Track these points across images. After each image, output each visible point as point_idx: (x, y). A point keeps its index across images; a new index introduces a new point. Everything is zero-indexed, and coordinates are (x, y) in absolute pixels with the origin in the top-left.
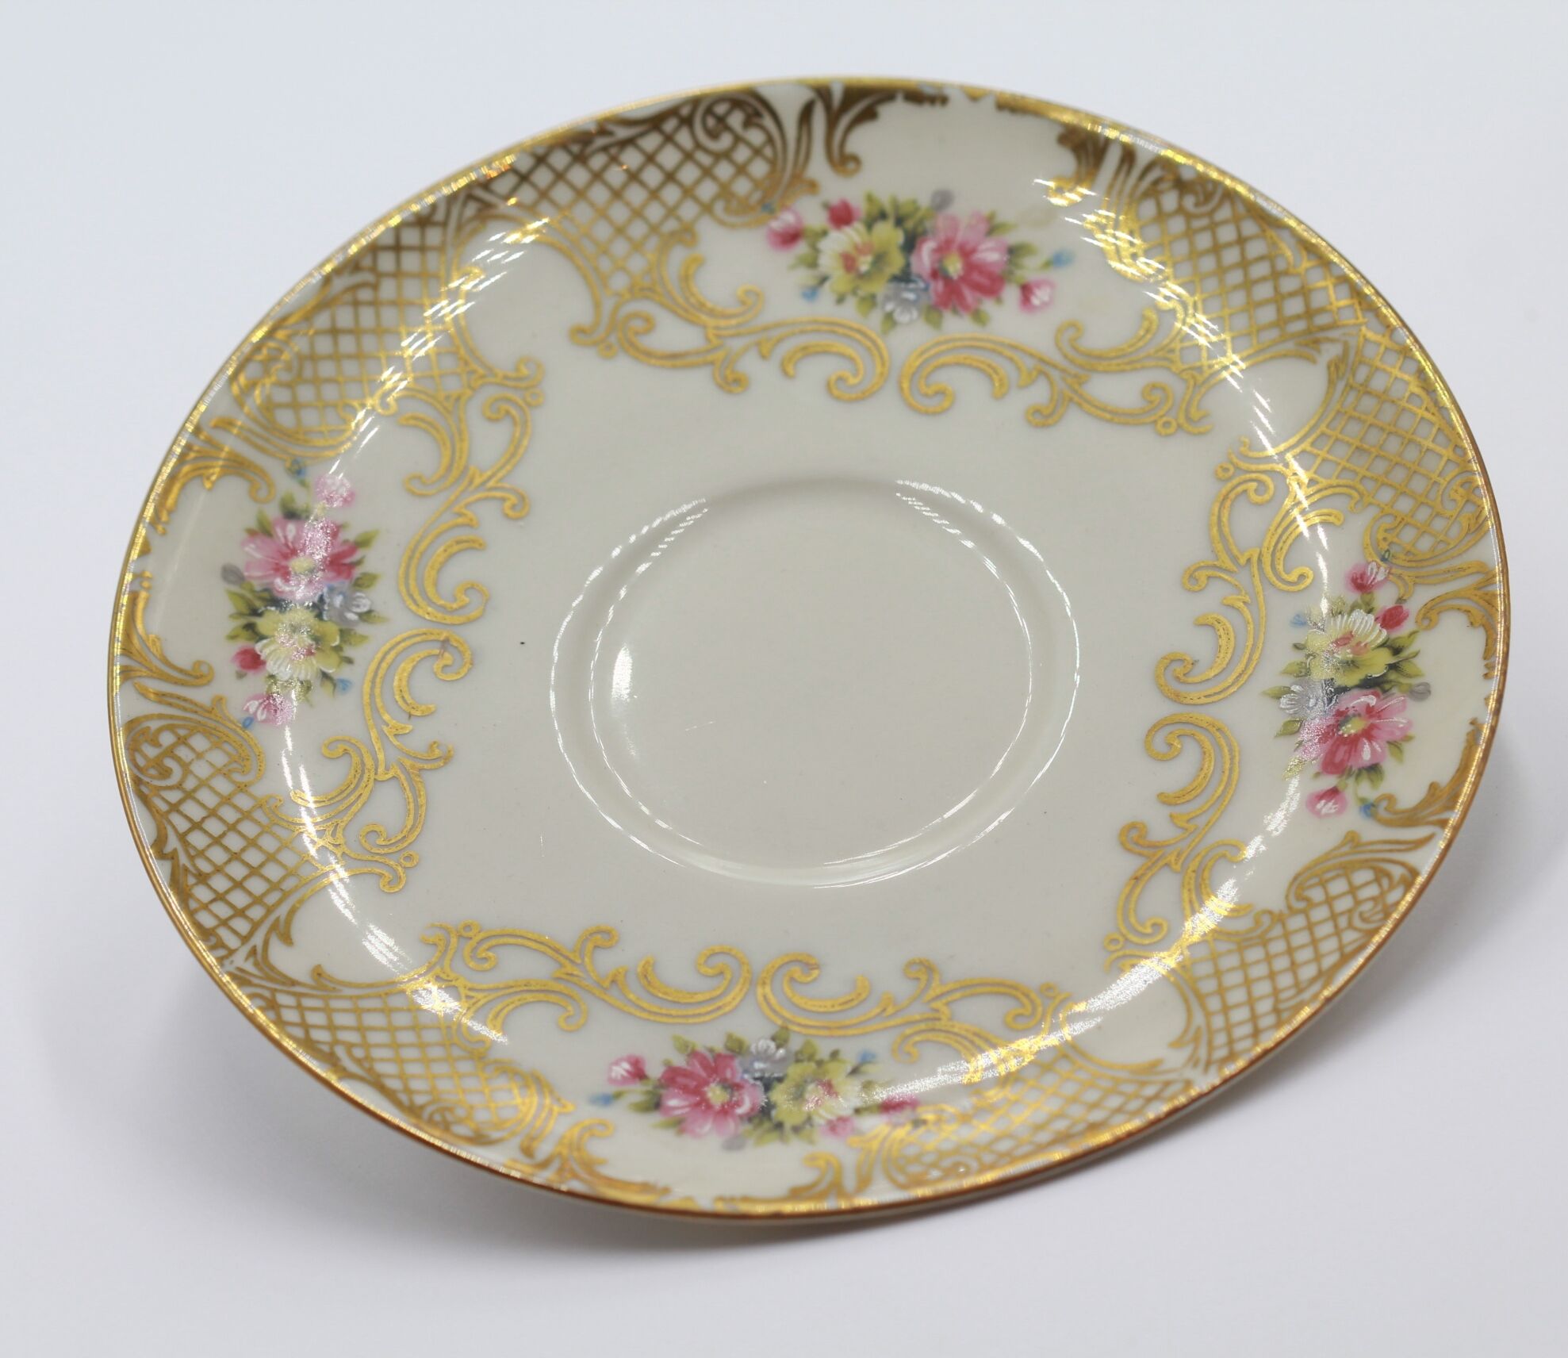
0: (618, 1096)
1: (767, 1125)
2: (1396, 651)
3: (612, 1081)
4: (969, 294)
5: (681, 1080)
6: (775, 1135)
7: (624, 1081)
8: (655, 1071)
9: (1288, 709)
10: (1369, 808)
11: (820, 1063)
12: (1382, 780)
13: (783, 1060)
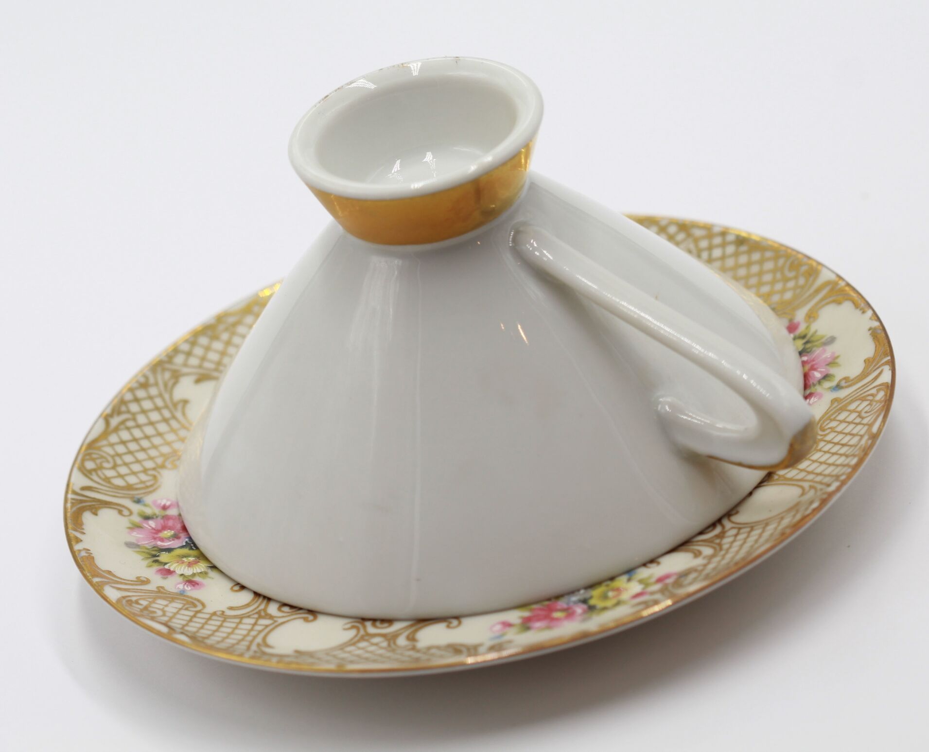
2: (804, 337)
10: (836, 388)
12: (834, 377)
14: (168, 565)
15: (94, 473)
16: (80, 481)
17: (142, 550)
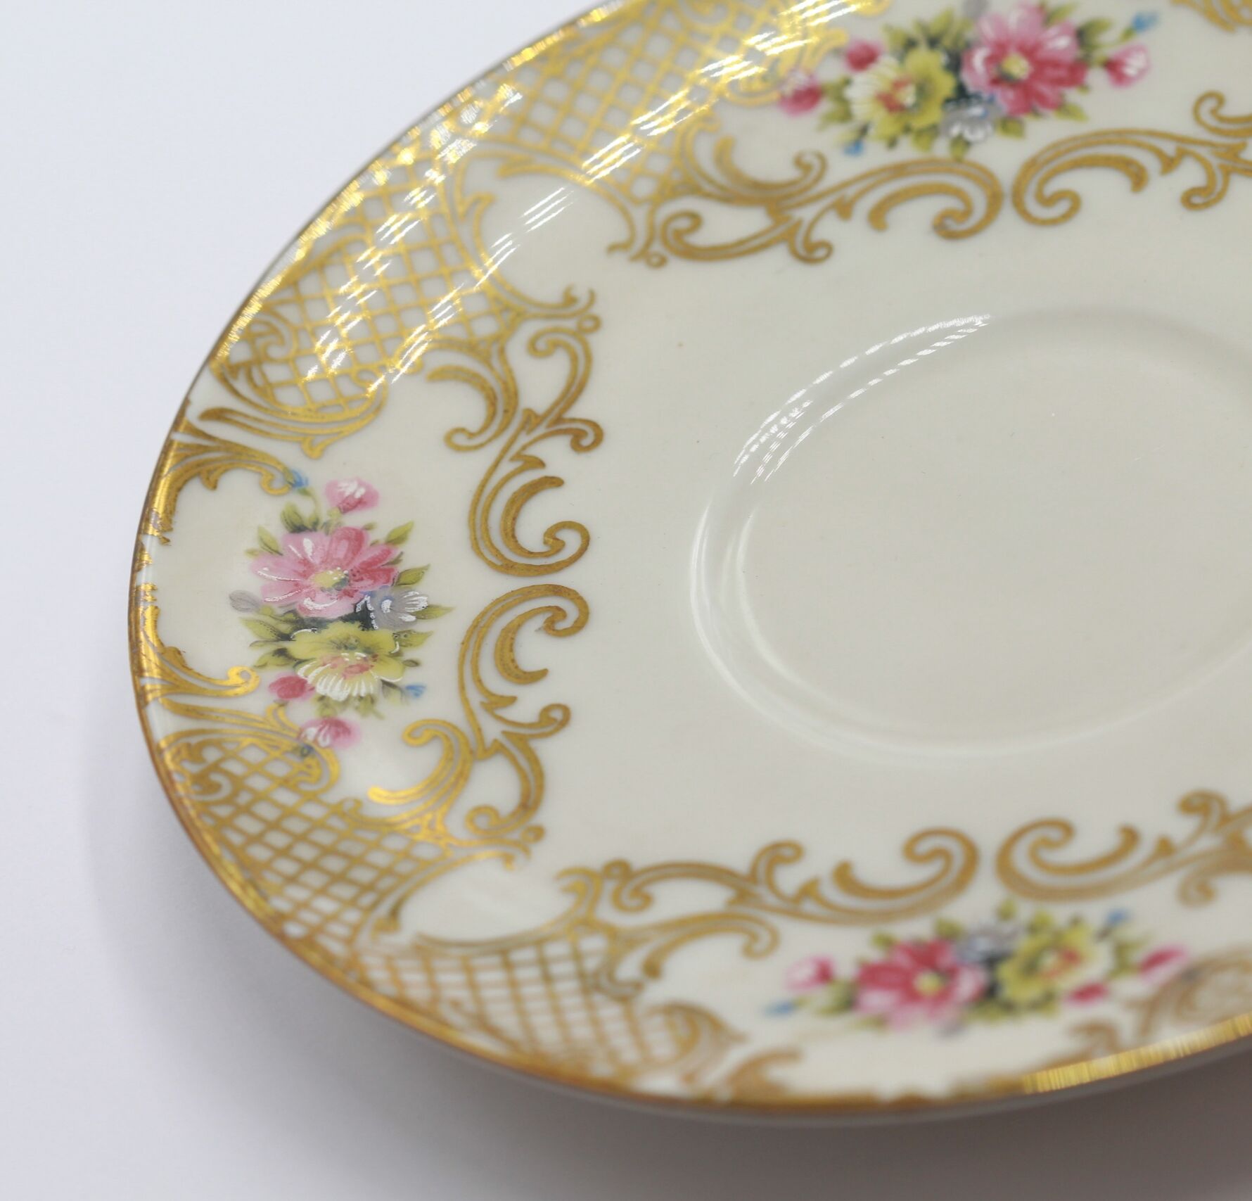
0: (1129, 33)
1: (947, 42)
2: (282, 652)
3: (1141, 49)
4: (903, 961)
5: (1062, 73)
6: (934, 30)
7: (1127, 53)
8: (1097, 78)
9: (416, 596)
10: (296, 484)
11: (907, 130)
12: (284, 513)
13: (950, 124)
14: (307, 666)
15: (242, 376)
17: (262, 618)
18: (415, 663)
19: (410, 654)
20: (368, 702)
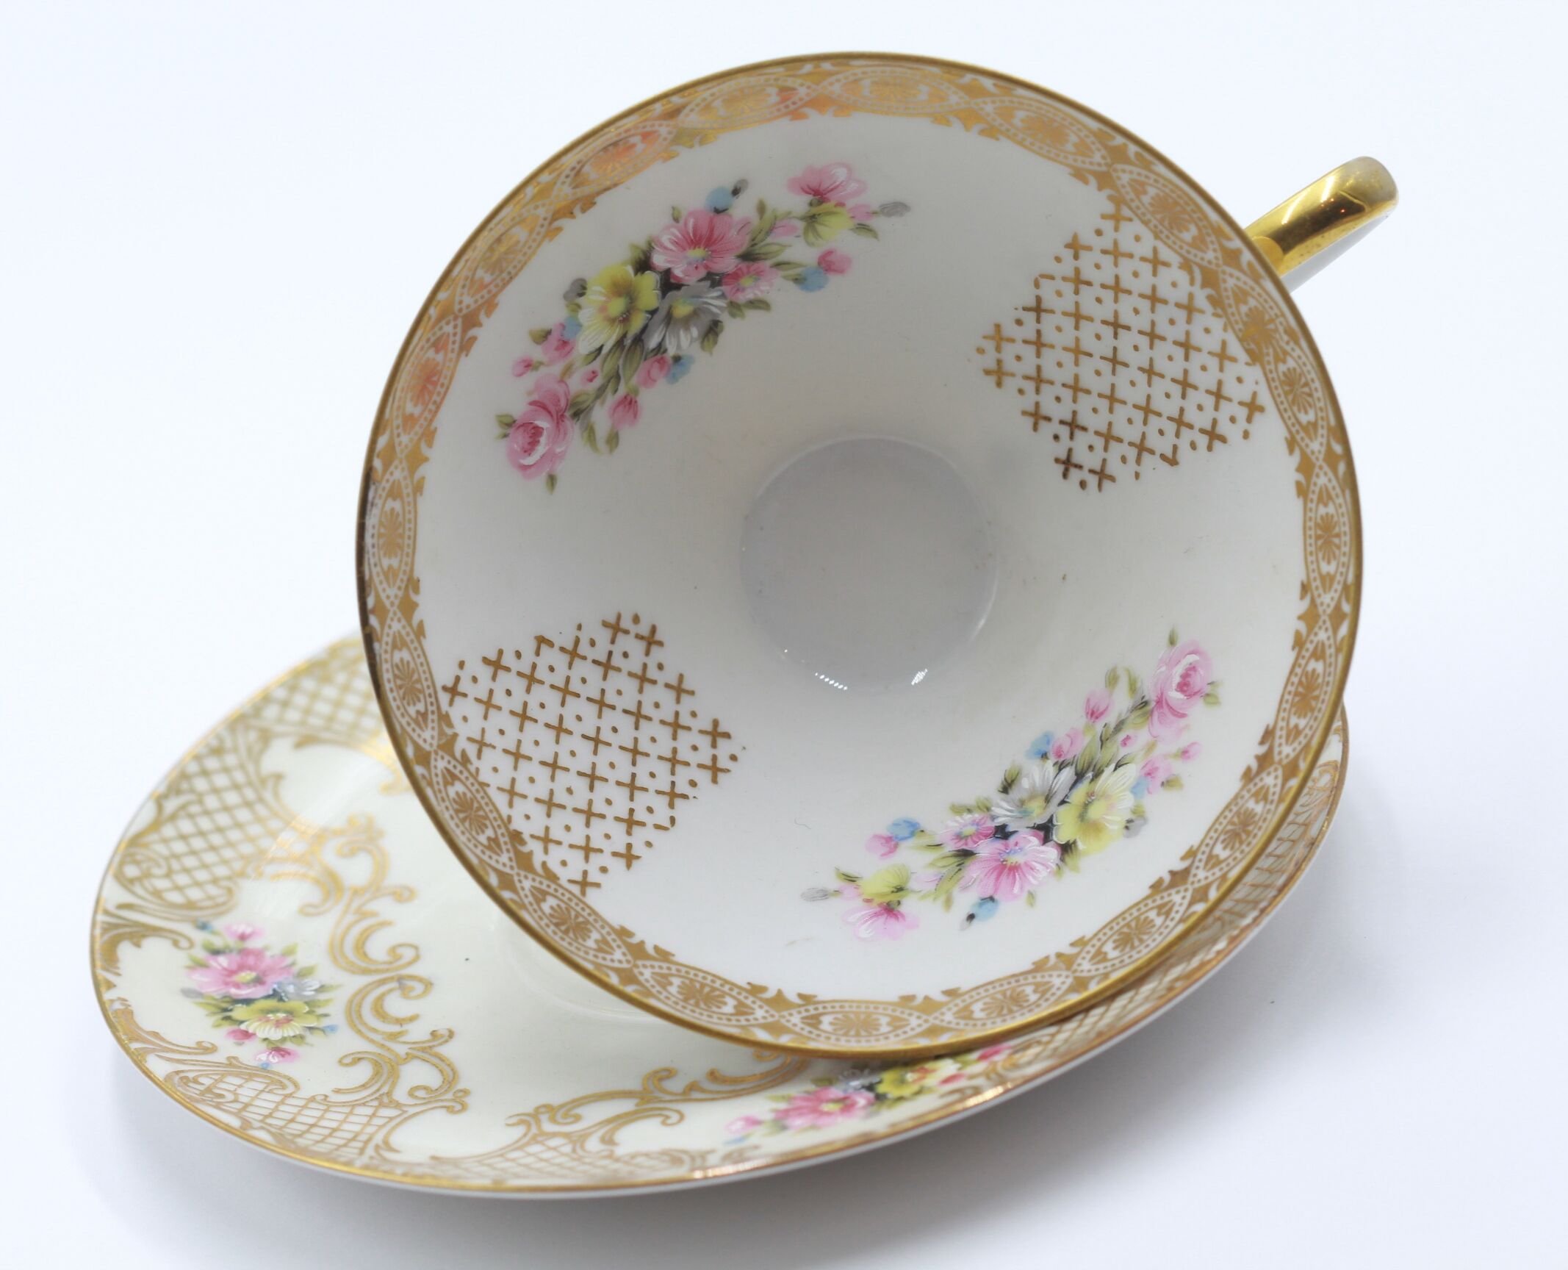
14: (246, 1023)
15: (137, 883)
16: (116, 895)
17: (207, 1001)
18: (326, 1015)
19: (320, 1011)
20: (299, 1039)
